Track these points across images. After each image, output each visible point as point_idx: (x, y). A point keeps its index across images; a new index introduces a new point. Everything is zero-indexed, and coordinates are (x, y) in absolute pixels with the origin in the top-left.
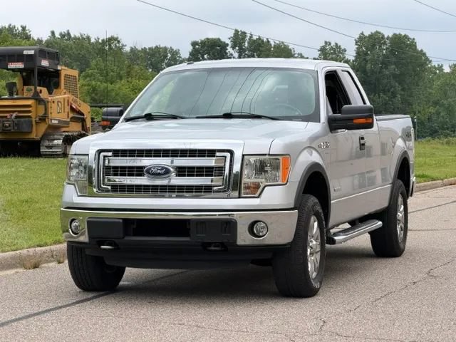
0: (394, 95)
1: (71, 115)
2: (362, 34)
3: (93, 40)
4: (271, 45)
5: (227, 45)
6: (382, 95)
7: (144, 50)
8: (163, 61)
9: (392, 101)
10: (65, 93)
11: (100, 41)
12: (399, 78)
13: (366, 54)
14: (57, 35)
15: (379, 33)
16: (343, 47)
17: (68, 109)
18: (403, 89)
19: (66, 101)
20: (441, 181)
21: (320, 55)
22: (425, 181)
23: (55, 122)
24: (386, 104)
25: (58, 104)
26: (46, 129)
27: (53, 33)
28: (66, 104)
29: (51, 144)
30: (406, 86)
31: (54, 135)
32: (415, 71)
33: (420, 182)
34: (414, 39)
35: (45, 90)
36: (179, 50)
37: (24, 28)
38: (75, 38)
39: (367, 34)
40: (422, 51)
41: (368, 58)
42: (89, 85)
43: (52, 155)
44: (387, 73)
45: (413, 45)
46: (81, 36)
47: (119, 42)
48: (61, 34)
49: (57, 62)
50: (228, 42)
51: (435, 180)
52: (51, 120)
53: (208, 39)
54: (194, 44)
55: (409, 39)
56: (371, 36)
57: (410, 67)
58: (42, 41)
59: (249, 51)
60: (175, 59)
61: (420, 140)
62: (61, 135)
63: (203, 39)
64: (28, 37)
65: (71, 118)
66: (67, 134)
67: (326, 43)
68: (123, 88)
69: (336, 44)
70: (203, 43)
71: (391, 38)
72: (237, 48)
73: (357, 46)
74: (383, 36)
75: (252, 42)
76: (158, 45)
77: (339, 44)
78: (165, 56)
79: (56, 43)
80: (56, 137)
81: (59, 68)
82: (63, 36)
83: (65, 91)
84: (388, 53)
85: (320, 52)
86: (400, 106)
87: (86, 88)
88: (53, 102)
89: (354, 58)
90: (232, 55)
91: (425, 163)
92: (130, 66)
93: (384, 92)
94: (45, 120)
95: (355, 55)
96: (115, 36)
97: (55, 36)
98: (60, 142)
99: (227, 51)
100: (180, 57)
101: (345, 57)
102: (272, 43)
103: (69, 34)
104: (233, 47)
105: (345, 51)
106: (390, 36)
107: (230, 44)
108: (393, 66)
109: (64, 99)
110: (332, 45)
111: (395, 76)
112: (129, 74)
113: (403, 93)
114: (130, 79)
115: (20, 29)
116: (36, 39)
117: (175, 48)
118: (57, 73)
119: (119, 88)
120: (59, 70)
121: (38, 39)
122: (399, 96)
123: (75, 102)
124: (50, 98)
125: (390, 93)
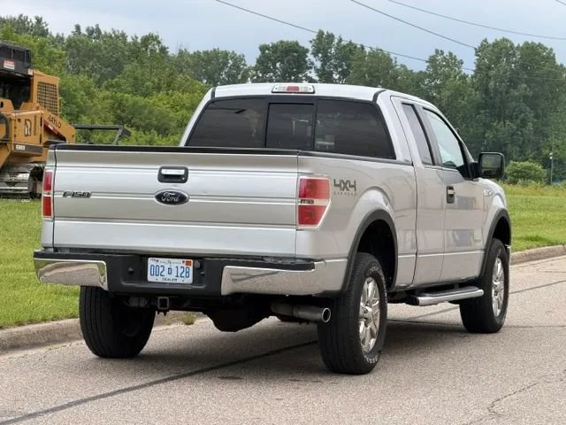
0: (524, 123)
1: (45, 139)
2: (485, 41)
3: (129, 40)
4: (365, 52)
5: (307, 51)
6: (508, 122)
7: (197, 54)
8: (222, 69)
9: (521, 132)
10: (38, 108)
11: (139, 40)
12: (531, 101)
13: (489, 68)
14: (83, 31)
15: (507, 40)
16: (459, 58)
17: (40, 130)
18: (537, 116)
19: (38, 120)
20: (562, 246)
21: (428, 67)
22: (538, 246)
23: (20, 148)
24: (513, 135)
25: (26, 124)
26: (8, 158)
27: (78, 28)
28: (38, 124)
29: (13, 179)
30: (540, 111)
31: (18, 167)
32: (552, 93)
33: (531, 247)
34: (551, 49)
35: (8, 103)
36: (244, 56)
37: (39, 21)
38: (106, 35)
39: (491, 41)
40: (562, 65)
41: (492, 73)
42: (112, 98)
43: (15, 194)
44: (517, 94)
45: (550, 58)
46: (114, 32)
47: (159, 42)
48: (88, 30)
49: (26, 64)
50: (309, 46)
51: (552, 244)
52: (15, 145)
53: (282, 42)
54: (263, 48)
55: (545, 49)
56: (496, 44)
57: (547, 87)
58: (62, 39)
59: (336, 59)
60: (238, 67)
61: (555, 184)
62: (28, 167)
63: (275, 42)
64: (44, 33)
65: (45, 143)
66: (37, 165)
67: (437, 51)
68: (160, 104)
69: (451, 54)
70: (275, 48)
71: (522, 48)
72: (320, 55)
73: (477, 58)
74: (512, 45)
75: (341, 48)
76: (216, 48)
77: (454, 54)
78: (225, 64)
79: (82, 42)
80: (21, 169)
81: (30, 72)
82: (91, 32)
83: (38, 105)
84: (518, 67)
85: (428, 64)
86: (532, 137)
87: (110, 101)
88: (19, 120)
89: (473, 73)
90: (312, 63)
91: (545, 219)
92: (171, 74)
93: (511, 118)
94: (6, 144)
95: (474, 68)
96: (155, 34)
97: (80, 33)
98: (26, 176)
99: (307, 59)
100: (245, 65)
101: (460, 72)
102: (367, 50)
103: (98, 31)
104: (315, 54)
105: (462, 63)
106: (521, 45)
107: (311, 49)
108: (524, 86)
109: (35, 117)
110: (445, 55)
111: (525, 98)
112: (169, 85)
113: (535, 120)
114: (170, 92)
115: (34, 21)
116: (55, 36)
117: (238, 53)
118: (27, 81)
119: (154, 104)
120: (30, 76)
121: (57, 36)
122: (530, 124)
123: (53, 120)
124: (14, 115)
125: (519, 121)
